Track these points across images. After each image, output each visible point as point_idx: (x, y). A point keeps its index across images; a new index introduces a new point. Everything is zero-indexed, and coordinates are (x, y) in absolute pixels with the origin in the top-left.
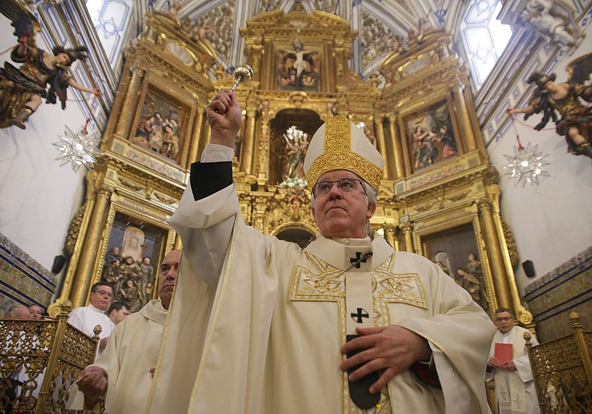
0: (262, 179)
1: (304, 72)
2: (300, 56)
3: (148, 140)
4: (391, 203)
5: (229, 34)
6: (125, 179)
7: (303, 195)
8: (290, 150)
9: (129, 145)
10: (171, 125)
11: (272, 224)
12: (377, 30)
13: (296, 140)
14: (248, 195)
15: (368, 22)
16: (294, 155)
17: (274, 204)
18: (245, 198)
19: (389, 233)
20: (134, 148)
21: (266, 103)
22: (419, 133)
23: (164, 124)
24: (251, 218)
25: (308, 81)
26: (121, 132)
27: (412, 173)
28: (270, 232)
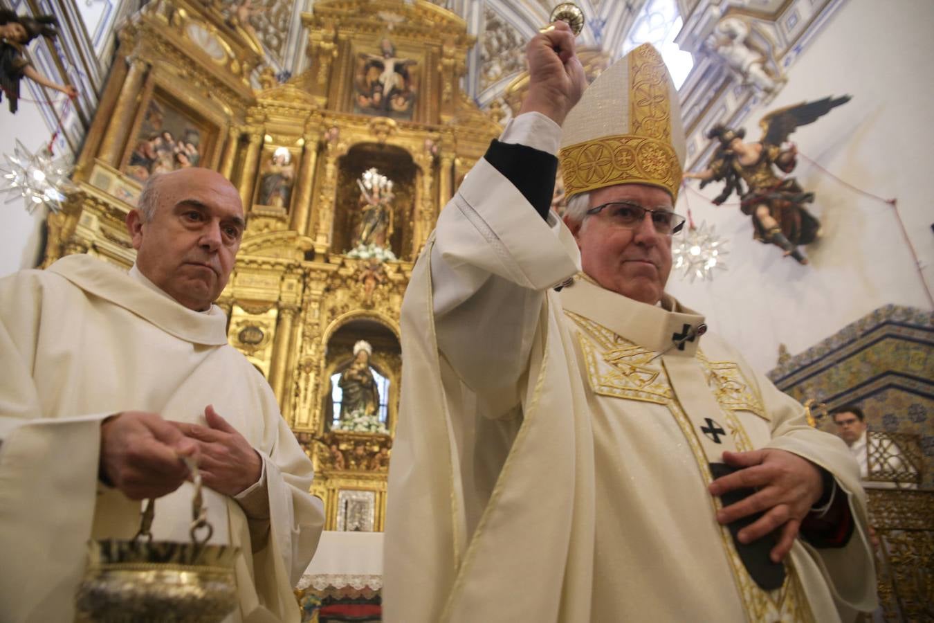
0: (322, 243)
1: (395, 91)
2: (389, 65)
3: (150, 171)
5: (285, 21)
6: (110, 230)
7: (380, 271)
8: (366, 203)
9: (119, 177)
10: (188, 152)
11: (333, 312)
12: (505, 39)
13: (376, 190)
14: (299, 266)
15: (494, 26)
16: (372, 212)
17: (338, 282)
18: (295, 271)
20: (126, 182)
21: (334, 131)
23: (177, 150)
24: (302, 301)
25: (399, 104)
26: (108, 156)
28: (329, 323)
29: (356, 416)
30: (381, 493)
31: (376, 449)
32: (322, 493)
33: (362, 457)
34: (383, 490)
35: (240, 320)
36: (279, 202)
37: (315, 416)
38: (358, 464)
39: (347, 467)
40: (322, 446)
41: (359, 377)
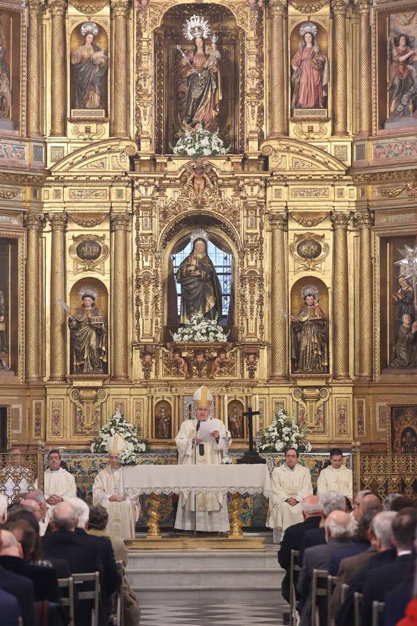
0: (146, 150)
4: (345, 178)
7: (208, 170)
11: (165, 214)
19: (339, 226)
22: (401, 48)
27: (382, 126)
28: (162, 227)
29: (195, 322)
30: (220, 397)
31: (215, 354)
32: (170, 398)
33: (202, 363)
34: (221, 394)
35: (76, 234)
36: (96, 98)
37: (157, 324)
38: (199, 369)
39: (190, 371)
40: (166, 351)
41: (198, 273)
